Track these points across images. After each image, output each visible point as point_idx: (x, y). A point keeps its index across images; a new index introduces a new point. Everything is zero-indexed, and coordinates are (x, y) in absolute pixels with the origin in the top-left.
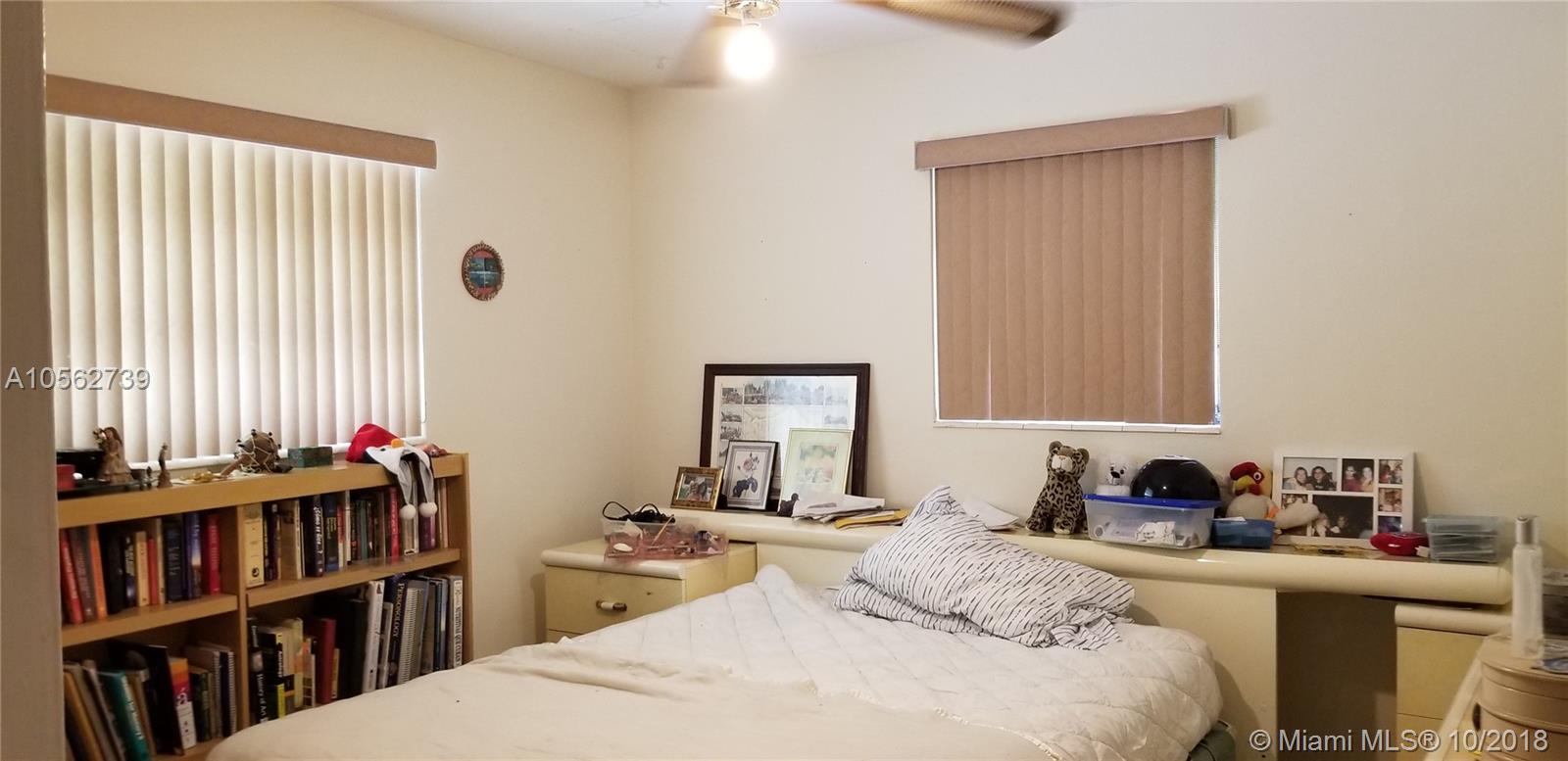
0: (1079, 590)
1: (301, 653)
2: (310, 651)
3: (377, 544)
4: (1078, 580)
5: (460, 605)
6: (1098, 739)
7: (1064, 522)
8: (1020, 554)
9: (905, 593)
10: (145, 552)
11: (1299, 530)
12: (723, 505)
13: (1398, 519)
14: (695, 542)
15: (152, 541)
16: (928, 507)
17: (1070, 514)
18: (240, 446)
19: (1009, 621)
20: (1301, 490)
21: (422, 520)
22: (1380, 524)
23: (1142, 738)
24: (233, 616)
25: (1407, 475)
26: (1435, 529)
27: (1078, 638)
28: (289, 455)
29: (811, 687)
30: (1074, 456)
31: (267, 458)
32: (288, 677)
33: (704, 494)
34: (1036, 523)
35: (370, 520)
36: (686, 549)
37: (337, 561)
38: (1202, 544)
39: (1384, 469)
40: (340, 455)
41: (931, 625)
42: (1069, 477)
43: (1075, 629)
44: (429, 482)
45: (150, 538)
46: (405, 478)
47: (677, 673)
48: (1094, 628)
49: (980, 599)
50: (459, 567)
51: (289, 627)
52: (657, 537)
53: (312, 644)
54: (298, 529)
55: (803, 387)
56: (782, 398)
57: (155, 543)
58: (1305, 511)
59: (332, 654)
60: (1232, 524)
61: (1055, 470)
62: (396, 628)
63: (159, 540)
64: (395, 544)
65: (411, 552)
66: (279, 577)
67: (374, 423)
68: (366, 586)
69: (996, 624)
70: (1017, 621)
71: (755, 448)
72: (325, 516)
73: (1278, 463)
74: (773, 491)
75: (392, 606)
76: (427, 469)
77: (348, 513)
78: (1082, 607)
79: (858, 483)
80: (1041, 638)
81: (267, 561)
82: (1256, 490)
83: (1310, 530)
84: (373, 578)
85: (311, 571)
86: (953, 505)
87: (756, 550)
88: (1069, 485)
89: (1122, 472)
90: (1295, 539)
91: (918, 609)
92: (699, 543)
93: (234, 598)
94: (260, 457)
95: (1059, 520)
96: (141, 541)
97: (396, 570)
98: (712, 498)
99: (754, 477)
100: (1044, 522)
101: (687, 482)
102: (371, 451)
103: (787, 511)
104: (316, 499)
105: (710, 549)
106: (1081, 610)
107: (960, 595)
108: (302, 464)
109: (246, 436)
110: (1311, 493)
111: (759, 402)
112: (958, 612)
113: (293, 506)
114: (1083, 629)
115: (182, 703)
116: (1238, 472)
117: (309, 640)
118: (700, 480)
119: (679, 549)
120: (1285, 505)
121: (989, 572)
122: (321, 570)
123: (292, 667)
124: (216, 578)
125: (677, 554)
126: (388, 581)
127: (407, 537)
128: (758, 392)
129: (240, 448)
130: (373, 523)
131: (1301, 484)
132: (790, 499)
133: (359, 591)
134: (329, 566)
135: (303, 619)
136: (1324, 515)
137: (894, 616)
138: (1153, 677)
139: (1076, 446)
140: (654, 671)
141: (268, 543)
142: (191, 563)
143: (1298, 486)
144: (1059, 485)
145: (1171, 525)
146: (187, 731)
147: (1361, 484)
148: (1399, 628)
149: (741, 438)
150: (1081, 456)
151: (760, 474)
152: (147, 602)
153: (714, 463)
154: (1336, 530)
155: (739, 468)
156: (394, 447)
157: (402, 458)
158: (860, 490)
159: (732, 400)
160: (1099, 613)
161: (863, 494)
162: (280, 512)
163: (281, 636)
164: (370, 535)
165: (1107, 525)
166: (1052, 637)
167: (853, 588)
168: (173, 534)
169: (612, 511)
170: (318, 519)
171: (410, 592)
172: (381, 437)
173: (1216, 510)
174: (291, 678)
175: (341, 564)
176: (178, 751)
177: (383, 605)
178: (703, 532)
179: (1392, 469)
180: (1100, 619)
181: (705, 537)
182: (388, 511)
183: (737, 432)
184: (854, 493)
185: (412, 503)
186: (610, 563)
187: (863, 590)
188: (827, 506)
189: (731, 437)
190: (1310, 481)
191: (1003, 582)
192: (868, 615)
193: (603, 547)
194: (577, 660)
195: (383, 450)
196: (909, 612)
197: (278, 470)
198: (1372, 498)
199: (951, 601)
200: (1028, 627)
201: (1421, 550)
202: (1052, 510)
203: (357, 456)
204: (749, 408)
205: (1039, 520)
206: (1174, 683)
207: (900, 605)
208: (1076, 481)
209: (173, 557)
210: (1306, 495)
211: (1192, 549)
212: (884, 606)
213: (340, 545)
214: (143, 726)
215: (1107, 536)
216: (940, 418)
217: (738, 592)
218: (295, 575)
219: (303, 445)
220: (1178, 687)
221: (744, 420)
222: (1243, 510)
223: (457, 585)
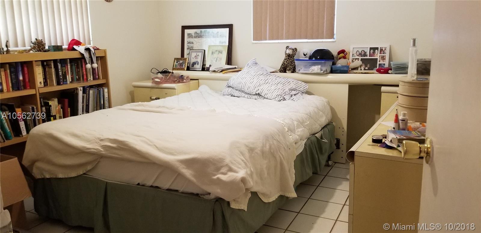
0: (293, 86)
1: (58, 109)
2: (60, 108)
3: (79, 77)
4: (292, 83)
5: (107, 96)
6: (295, 121)
7: (289, 69)
8: (276, 77)
9: (242, 88)
10: (4, 75)
11: (356, 68)
12: (188, 69)
13: (384, 64)
14: (180, 79)
15: (6, 71)
16: (250, 64)
17: (291, 67)
18: (32, 43)
19: (272, 94)
20: (357, 57)
21: (93, 69)
22: (379, 66)
23: (308, 121)
24: (35, 95)
25: (387, 52)
26: (394, 65)
27: (292, 98)
28: (49, 48)
29: (214, 110)
30: (293, 49)
31: (41, 48)
32: (54, 115)
33: (182, 66)
34: (282, 70)
35: (76, 69)
36: (177, 81)
37: (67, 81)
38: (328, 72)
39: (381, 50)
40: (65, 49)
41: (250, 98)
42: (291, 56)
43: (291, 96)
44: (94, 58)
45: (5, 70)
46: (86, 55)
47: (174, 108)
48: (296, 96)
49: (264, 89)
50: (106, 85)
51: (53, 100)
52: (168, 77)
53: (61, 106)
54: (53, 70)
55: (212, 32)
56: (206, 36)
57: (7, 72)
58: (358, 63)
59: (68, 110)
60: (337, 66)
61: (287, 54)
62: (87, 102)
63: (8, 71)
64: (85, 77)
65: (90, 80)
66: (49, 85)
67: (75, 39)
68: (77, 89)
69: (269, 96)
70: (274, 94)
71: (198, 52)
72: (62, 66)
73: (351, 49)
74: (204, 65)
75: (85, 95)
76: (93, 53)
77: (69, 67)
78: (293, 90)
79: (229, 61)
80: (281, 99)
81: (44, 80)
82: (344, 58)
83: (359, 69)
84: (79, 87)
85: (58, 83)
86: (257, 64)
87: (199, 82)
88: (291, 58)
89: (307, 54)
90: (355, 71)
91: (246, 93)
92: (181, 79)
93: (34, 90)
94: (39, 47)
95: (288, 69)
96: (3, 71)
97: (86, 84)
98: (185, 67)
99: (198, 61)
100: (284, 69)
101: (177, 63)
102: (75, 47)
103: (208, 70)
104: (58, 61)
105: (184, 80)
106: (293, 91)
107: (258, 88)
108: (53, 50)
109: (34, 40)
110: (360, 58)
111: (199, 37)
112: (257, 93)
113: (51, 63)
114: (293, 96)
115: (21, 121)
116: (339, 53)
117: (60, 105)
118: (181, 62)
119: (175, 81)
120: (353, 62)
121: (267, 81)
122: (62, 83)
123: (55, 113)
124: (28, 84)
125: (174, 82)
126: (84, 87)
127: (89, 75)
128: (198, 34)
129: (32, 44)
130: (77, 71)
131: (358, 56)
132: (209, 66)
133: (74, 91)
134: (65, 83)
135: (57, 98)
136: (363, 64)
137: (239, 96)
138: (312, 107)
139: (294, 48)
140: (167, 108)
141: (44, 74)
142: (19, 79)
143: (357, 56)
144: (288, 58)
145: (320, 66)
146: (23, 130)
147: (375, 54)
148: (382, 93)
149: (194, 49)
150: (295, 50)
151: (200, 60)
152: (6, 91)
153: (185, 56)
154: (367, 68)
155: (193, 58)
156: (82, 46)
157: (85, 49)
158: (230, 63)
159: (190, 37)
160: (298, 92)
161: (231, 65)
162: (47, 65)
163: (51, 103)
164: (77, 74)
165: (301, 69)
166: (284, 98)
167: (227, 89)
168: (12, 70)
169: (154, 71)
170: (59, 67)
171: (91, 92)
172: (78, 43)
173: (333, 62)
174: (55, 116)
175: (68, 83)
176: (21, 135)
177: (83, 95)
178: (182, 76)
179: (383, 50)
180: (298, 93)
181: (183, 77)
182: (82, 67)
183: (192, 47)
184: (228, 64)
185: (89, 63)
186: (154, 85)
187: (230, 89)
188: (220, 68)
189: (191, 49)
190: (360, 54)
191: (271, 84)
192: (232, 96)
193: (151, 81)
194: (144, 106)
195: (79, 47)
196: (243, 94)
197: (45, 51)
198: (377, 59)
199: (256, 89)
200: (278, 96)
201: (390, 71)
202: (286, 66)
203: (71, 49)
204: (196, 39)
205: (282, 69)
206: (318, 108)
207: (241, 93)
208: (293, 57)
209: (13, 77)
210: (359, 59)
211: (325, 73)
212: (237, 93)
213: (67, 76)
214: (9, 127)
215: (301, 71)
216: (253, 41)
217: (193, 92)
218: (54, 84)
219: (53, 44)
220: (319, 110)
221: (194, 44)
222: (341, 63)
223: (106, 90)
